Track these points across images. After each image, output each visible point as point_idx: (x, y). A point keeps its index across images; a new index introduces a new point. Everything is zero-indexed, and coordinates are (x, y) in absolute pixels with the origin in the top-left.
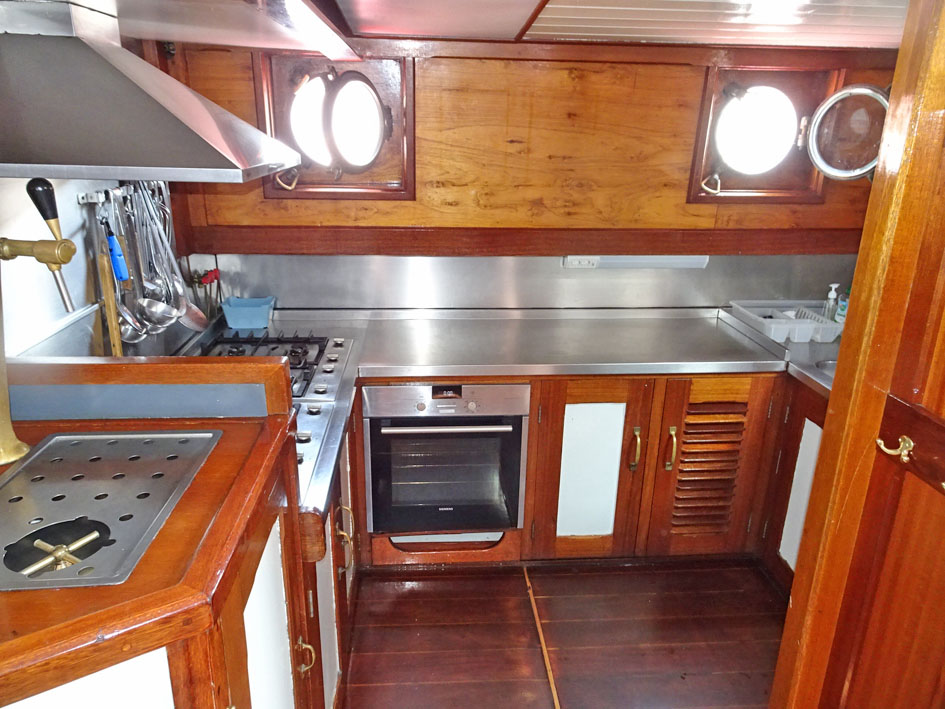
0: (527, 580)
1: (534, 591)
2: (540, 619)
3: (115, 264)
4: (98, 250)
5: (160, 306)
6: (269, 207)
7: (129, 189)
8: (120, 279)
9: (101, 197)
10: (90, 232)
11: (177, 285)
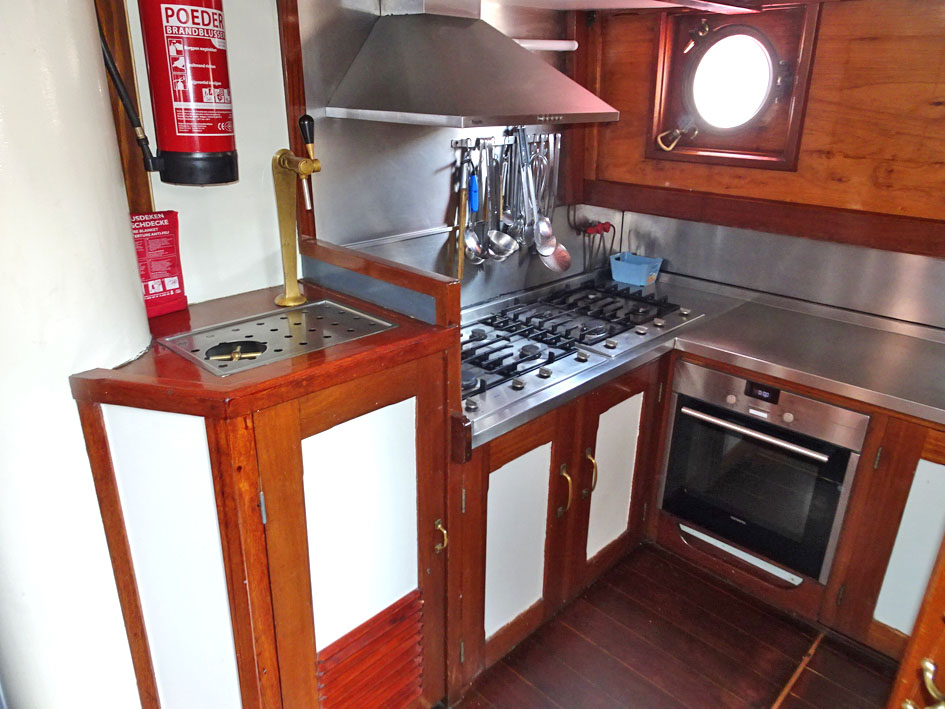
0: (815, 645)
1: (810, 662)
2: (792, 689)
3: (470, 198)
4: (464, 186)
5: (506, 238)
6: (649, 167)
7: (511, 140)
8: (471, 210)
9: (472, 144)
10: (459, 170)
11: (544, 227)
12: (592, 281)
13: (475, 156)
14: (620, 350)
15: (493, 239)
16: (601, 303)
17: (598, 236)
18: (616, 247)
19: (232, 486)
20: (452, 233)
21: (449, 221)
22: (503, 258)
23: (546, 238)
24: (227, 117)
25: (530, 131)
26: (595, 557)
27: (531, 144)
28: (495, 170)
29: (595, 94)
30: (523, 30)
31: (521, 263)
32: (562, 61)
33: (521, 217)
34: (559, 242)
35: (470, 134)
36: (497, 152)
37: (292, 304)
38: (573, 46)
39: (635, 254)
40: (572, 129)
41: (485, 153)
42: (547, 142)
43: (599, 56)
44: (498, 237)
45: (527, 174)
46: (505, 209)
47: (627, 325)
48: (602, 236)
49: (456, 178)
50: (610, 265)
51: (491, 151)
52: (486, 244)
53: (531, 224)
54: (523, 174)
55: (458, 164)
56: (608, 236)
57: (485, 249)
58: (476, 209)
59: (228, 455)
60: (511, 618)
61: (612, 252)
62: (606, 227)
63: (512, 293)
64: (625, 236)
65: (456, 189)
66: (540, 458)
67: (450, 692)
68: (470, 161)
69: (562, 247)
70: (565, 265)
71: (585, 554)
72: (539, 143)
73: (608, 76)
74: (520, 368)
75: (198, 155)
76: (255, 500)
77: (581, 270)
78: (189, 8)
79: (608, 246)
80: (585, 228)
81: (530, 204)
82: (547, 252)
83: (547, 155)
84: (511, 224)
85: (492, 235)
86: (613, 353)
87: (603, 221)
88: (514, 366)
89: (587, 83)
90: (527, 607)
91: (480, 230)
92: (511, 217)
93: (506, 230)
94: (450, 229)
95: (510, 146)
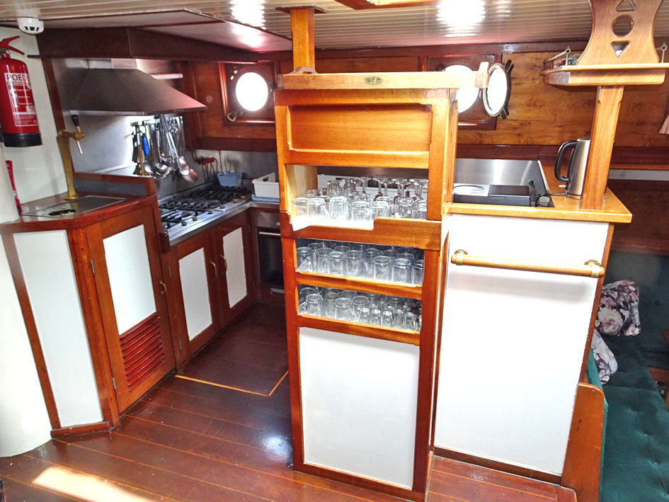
3: (144, 149)
4: (139, 143)
5: (164, 167)
6: (226, 130)
7: (158, 121)
8: (145, 154)
9: (140, 123)
10: (136, 136)
11: (182, 161)
12: (210, 186)
13: (142, 129)
14: (227, 209)
15: (158, 167)
16: (215, 194)
17: (209, 164)
18: (219, 170)
19: (80, 256)
20: (137, 167)
21: (134, 160)
22: (165, 176)
23: (184, 167)
24: (35, 117)
25: (167, 117)
26: (234, 307)
27: (168, 122)
28: (153, 135)
29: (195, 99)
30: (156, 70)
31: (173, 179)
32: (176, 84)
33: (170, 157)
34: (190, 168)
35: (139, 119)
36: (153, 126)
37: (73, 198)
38: (181, 76)
39: (229, 172)
40: (187, 114)
41: (147, 127)
42: (176, 120)
43: (194, 80)
44: (161, 166)
45: (169, 136)
46: (161, 153)
47: (228, 200)
48: (211, 165)
49: (135, 140)
50: (217, 178)
51: (150, 127)
52: (154, 169)
53: (175, 159)
54: (167, 136)
55: (135, 133)
56: (214, 164)
57: (155, 173)
58: (148, 153)
59: (78, 244)
60: (199, 332)
61: (218, 172)
62: (213, 160)
63: (172, 194)
64: (223, 164)
65: (136, 145)
66: (199, 255)
67: (178, 364)
68: (140, 131)
69: (192, 170)
70: (195, 178)
71: (229, 305)
72: (172, 122)
73: (200, 89)
74: (183, 219)
75: (22, 135)
76: (89, 262)
77: (203, 181)
78: (17, 74)
79: (215, 170)
80: (202, 161)
81: (173, 150)
82: (185, 173)
83: (177, 127)
84: (165, 160)
85: (158, 165)
86: (224, 210)
87: (210, 157)
88: (180, 218)
89: (190, 94)
90: (206, 327)
91: (151, 164)
92: (165, 157)
93: (163, 163)
94: (136, 164)
95: (159, 124)
